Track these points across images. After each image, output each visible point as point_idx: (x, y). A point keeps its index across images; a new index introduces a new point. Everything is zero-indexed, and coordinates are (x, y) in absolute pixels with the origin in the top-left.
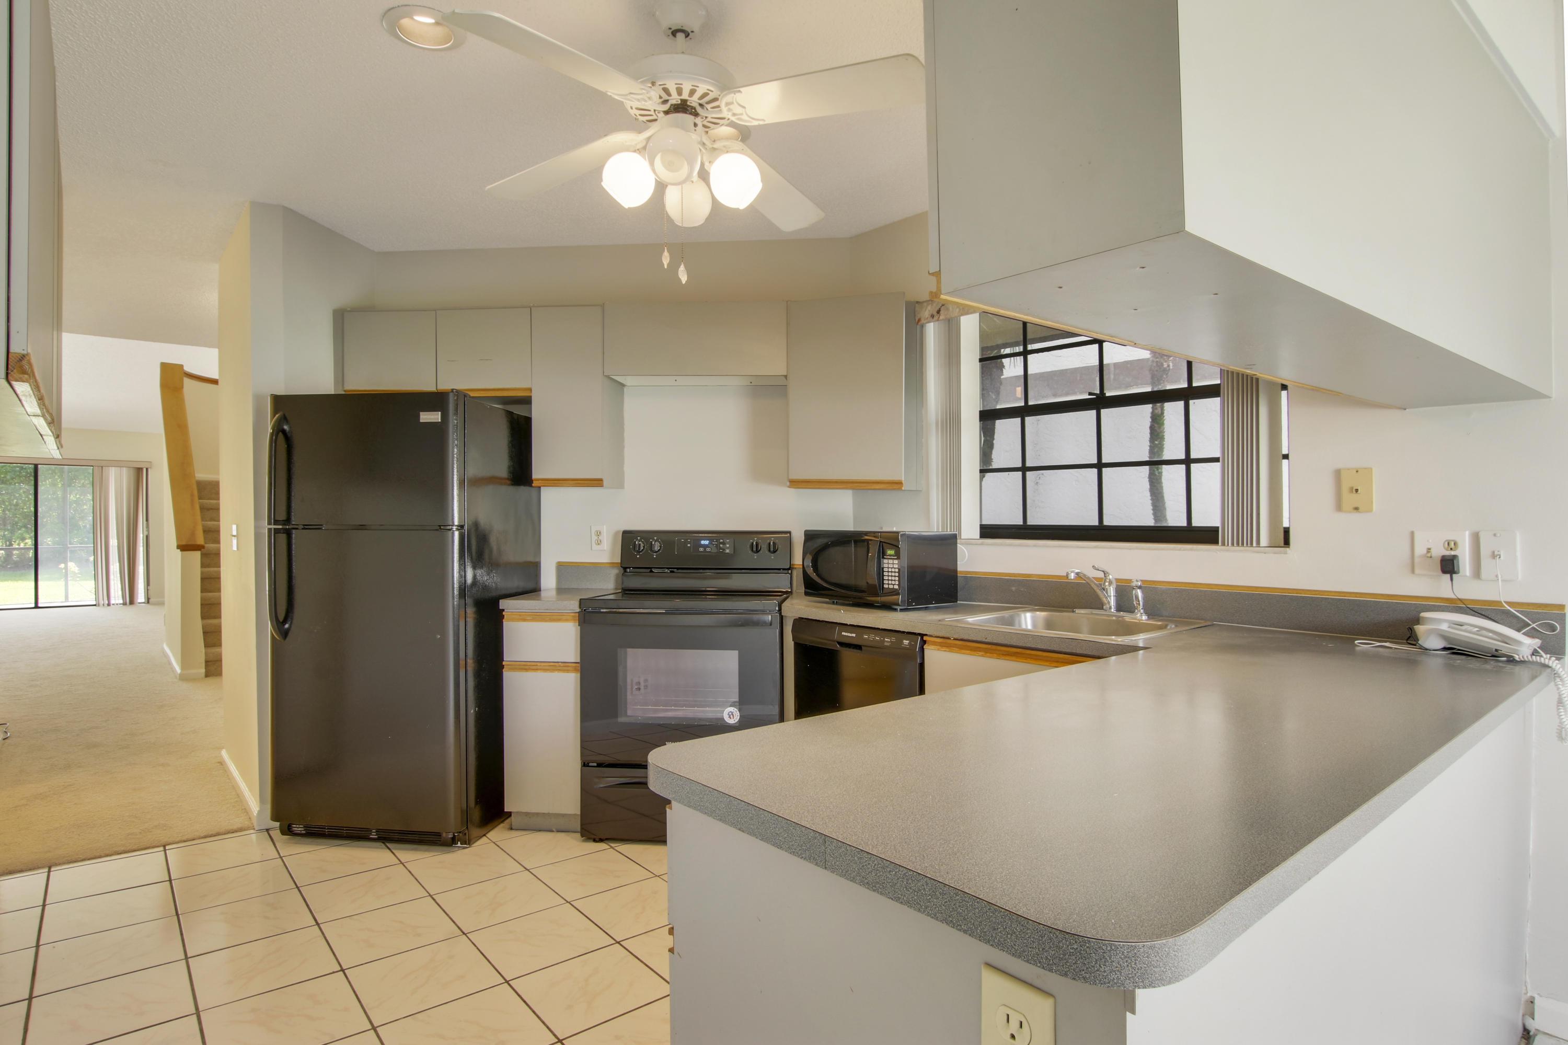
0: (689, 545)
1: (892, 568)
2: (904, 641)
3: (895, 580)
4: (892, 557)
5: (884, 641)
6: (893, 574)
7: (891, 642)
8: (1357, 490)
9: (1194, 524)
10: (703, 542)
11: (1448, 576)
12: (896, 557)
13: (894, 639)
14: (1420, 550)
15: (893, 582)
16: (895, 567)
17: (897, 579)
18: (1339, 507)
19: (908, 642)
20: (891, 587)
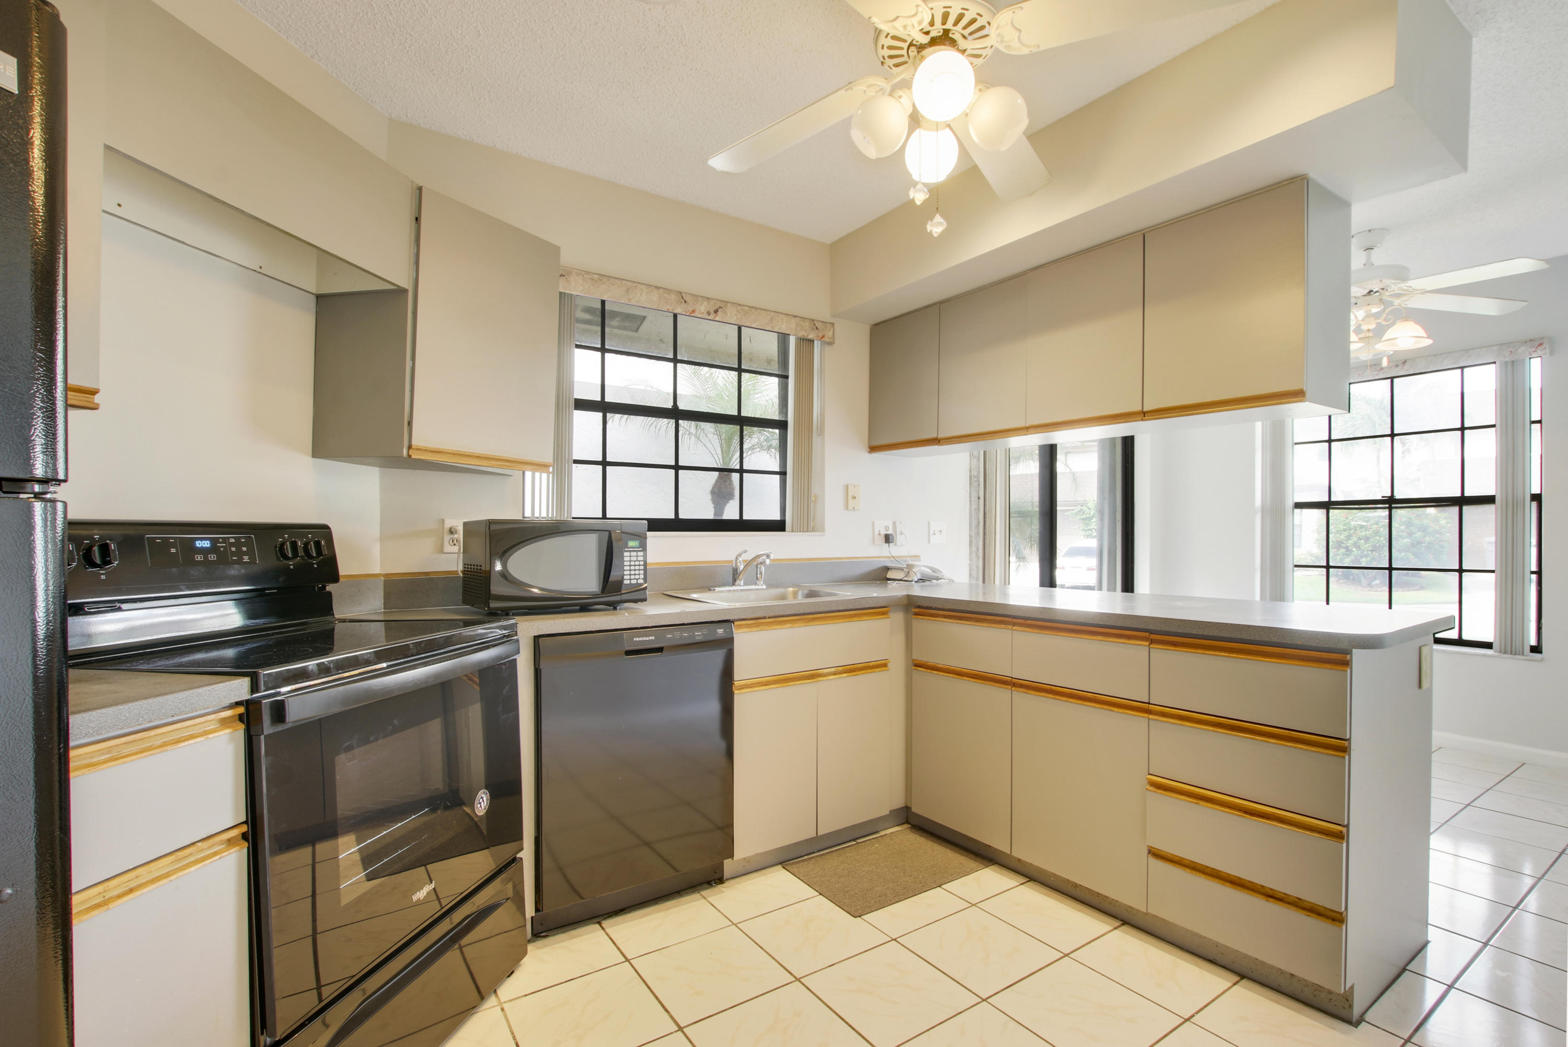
0: (173, 550)
1: (635, 561)
2: (718, 630)
3: (639, 574)
4: (636, 549)
5: (694, 636)
6: (637, 568)
7: (703, 634)
8: (855, 497)
9: (744, 518)
10: (199, 544)
11: (887, 544)
12: (641, 549)
13: (705, 631)
14: (877, 532)
15: (637, 577)
16: (639, 559)
17: (642, 572)
18: (847, 508)
19: (722, 630)
20: (634, 582)
